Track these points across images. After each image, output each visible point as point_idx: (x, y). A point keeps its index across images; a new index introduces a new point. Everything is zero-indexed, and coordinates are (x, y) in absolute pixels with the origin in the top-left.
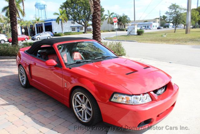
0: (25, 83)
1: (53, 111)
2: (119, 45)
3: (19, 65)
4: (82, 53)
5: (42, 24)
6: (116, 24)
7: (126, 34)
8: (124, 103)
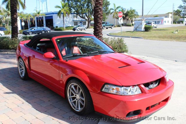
0: (23, 75)
1: (49, 101)
2: (121, 41)
3: (19, 58)
4: (80, 48)
5: (43, 17)
6: (121, 19)
7: (133, 30)
8: (115, 93)
